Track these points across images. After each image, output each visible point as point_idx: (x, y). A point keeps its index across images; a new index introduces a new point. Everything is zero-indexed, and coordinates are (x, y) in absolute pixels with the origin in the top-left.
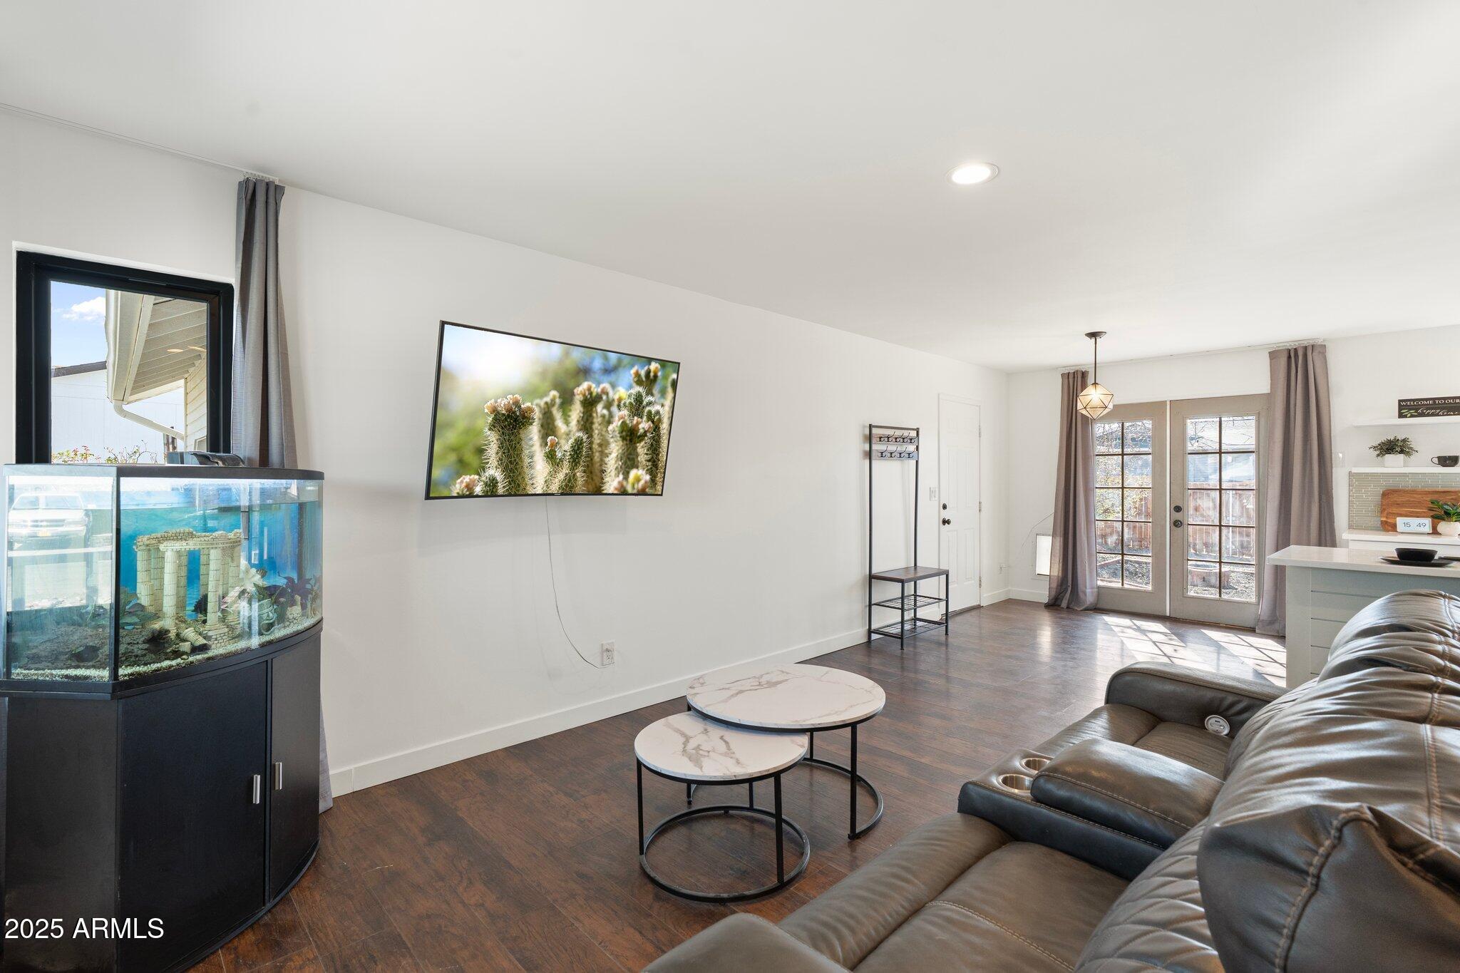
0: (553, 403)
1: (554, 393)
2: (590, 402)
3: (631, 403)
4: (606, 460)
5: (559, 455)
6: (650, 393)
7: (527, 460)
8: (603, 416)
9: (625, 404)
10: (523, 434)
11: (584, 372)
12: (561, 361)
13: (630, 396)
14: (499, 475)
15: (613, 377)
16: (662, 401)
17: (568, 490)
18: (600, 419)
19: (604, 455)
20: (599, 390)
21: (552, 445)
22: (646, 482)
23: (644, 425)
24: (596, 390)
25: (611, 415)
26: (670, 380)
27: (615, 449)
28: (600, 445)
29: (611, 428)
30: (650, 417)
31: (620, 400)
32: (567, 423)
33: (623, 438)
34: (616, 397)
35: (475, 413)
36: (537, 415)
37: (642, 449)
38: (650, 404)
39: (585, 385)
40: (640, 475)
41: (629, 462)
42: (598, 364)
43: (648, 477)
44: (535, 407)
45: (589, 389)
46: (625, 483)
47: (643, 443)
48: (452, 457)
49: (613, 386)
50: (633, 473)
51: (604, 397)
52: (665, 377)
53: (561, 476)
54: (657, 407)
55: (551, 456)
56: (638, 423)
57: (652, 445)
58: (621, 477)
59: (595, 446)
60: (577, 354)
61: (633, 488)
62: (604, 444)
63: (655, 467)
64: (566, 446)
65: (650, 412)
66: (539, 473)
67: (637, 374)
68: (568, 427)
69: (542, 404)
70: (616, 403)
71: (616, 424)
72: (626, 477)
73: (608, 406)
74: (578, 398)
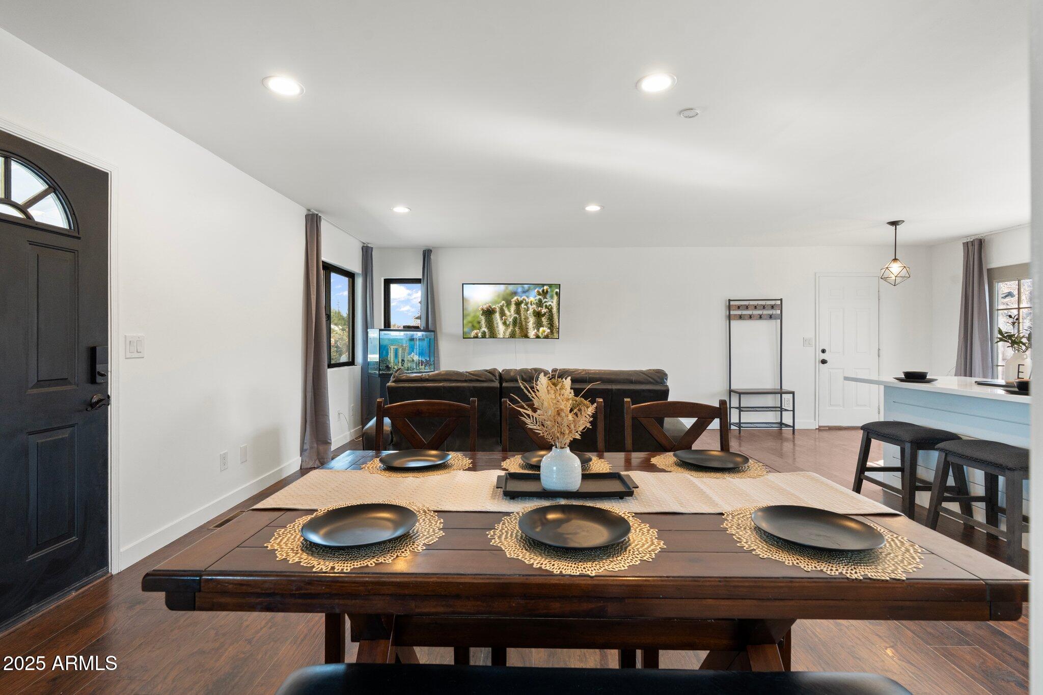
0: (503, 305)
1: (503, 302)
2: (518, 304)
3: (536, 303)
4: (528, 324)
5: (508, 323)
6: (545, 298)
7: (496, 325)
8: (525, 308)
9: (534, 303)
10: (493, 316)
11: (515, 293)
12: (505, 291)
13: (536, 300)
14: (486, 330)
15: (527, 294)
16: (552, 300)
17: (513, 335)
18: (523, 310)
19: (527, 322)
20: (522, 299)
21: (505, 320)
22: (548, 332)
23: (544, 310)
24: (520, 299)
25: (528, 308)
26: (555, 292)
27: (532, 321)
28: (525, 319)
29: (528, 312)
30: (546, 307)
31: (531, 302)
32: (510, 312)
33: (535, 316)
34: (530, 301)
35: (477, 310)
36: (498, 310)
37: (544, 320)
38: (546, 302)
39: (516, 298)
40: (544, 330)
41: (539, 325)
42: (520, 290)
43: (549, 331)
44: (497, 307)
45: (517, 299)
46: (538, 333)
47: (544, 317)
48: (470, 325)
49: (528, 297)
50: (541, 329)
51: (524, 301)
52: (552, 291)
53: (509, 330)
54: (550, 303)
55: (505, 323)
56: (541, 310)
57: (549, 318)
58: (536, 331)
59: (523, 319)
60: (511, 288)
61: (542, 335)
62: (526, 318)
63: (551, 325)
64: (511, 320)
65: (546, 305)
66: (501, 329)
67: (538, 292)
68: (511, 313)
69: (499, 306)
70: (530, 303)
71: (531, 311)
72: (538, 330)
73: (527, 304)
74: (513, 303)
